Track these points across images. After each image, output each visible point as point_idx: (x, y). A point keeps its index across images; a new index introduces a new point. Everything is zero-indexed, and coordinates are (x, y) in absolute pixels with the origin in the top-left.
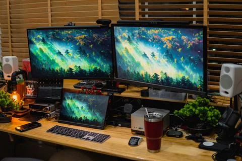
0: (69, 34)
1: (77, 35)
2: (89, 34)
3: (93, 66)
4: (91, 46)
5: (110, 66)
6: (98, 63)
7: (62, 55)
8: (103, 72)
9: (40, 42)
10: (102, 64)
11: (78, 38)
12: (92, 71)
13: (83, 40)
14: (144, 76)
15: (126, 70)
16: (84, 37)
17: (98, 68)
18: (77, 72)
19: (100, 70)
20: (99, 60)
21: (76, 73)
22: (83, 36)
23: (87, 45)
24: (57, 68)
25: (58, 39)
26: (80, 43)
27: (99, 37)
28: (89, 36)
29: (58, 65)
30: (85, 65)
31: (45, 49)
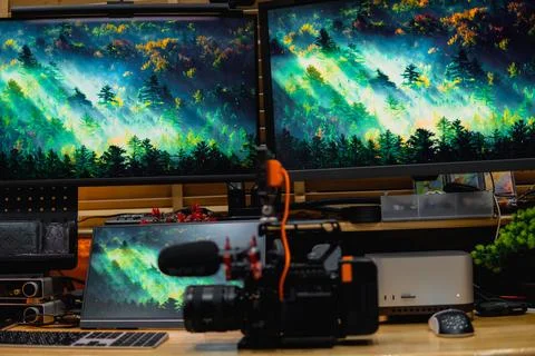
0: (116, 36)
1: (146, 37)
2: (184, 35)
3: (194, 139)
4: (190, 72)
5: (249, 137)
6: (211, 129)
7: (89, 103)
8: (225, 157)
9: (15, 61)
10: (224, 129)
11: (148, 47)
12: (189, 153)
13: (162, 52)
14: (378, 146)
15: (309, 139)
16: (169, 44)
17: (211, 143)
18: (138, 158)
19: (215, 152)
20: (212, 119)
21: (134, 162)
22: (165, 41)
23: (175, 69)
24: (67, 150)
25: (78, 50)
26: (153, 65)
27: (216, 45)
28: (184, 40)
29: (70, 136)
30: (166, 135)
31: (29, 85)
